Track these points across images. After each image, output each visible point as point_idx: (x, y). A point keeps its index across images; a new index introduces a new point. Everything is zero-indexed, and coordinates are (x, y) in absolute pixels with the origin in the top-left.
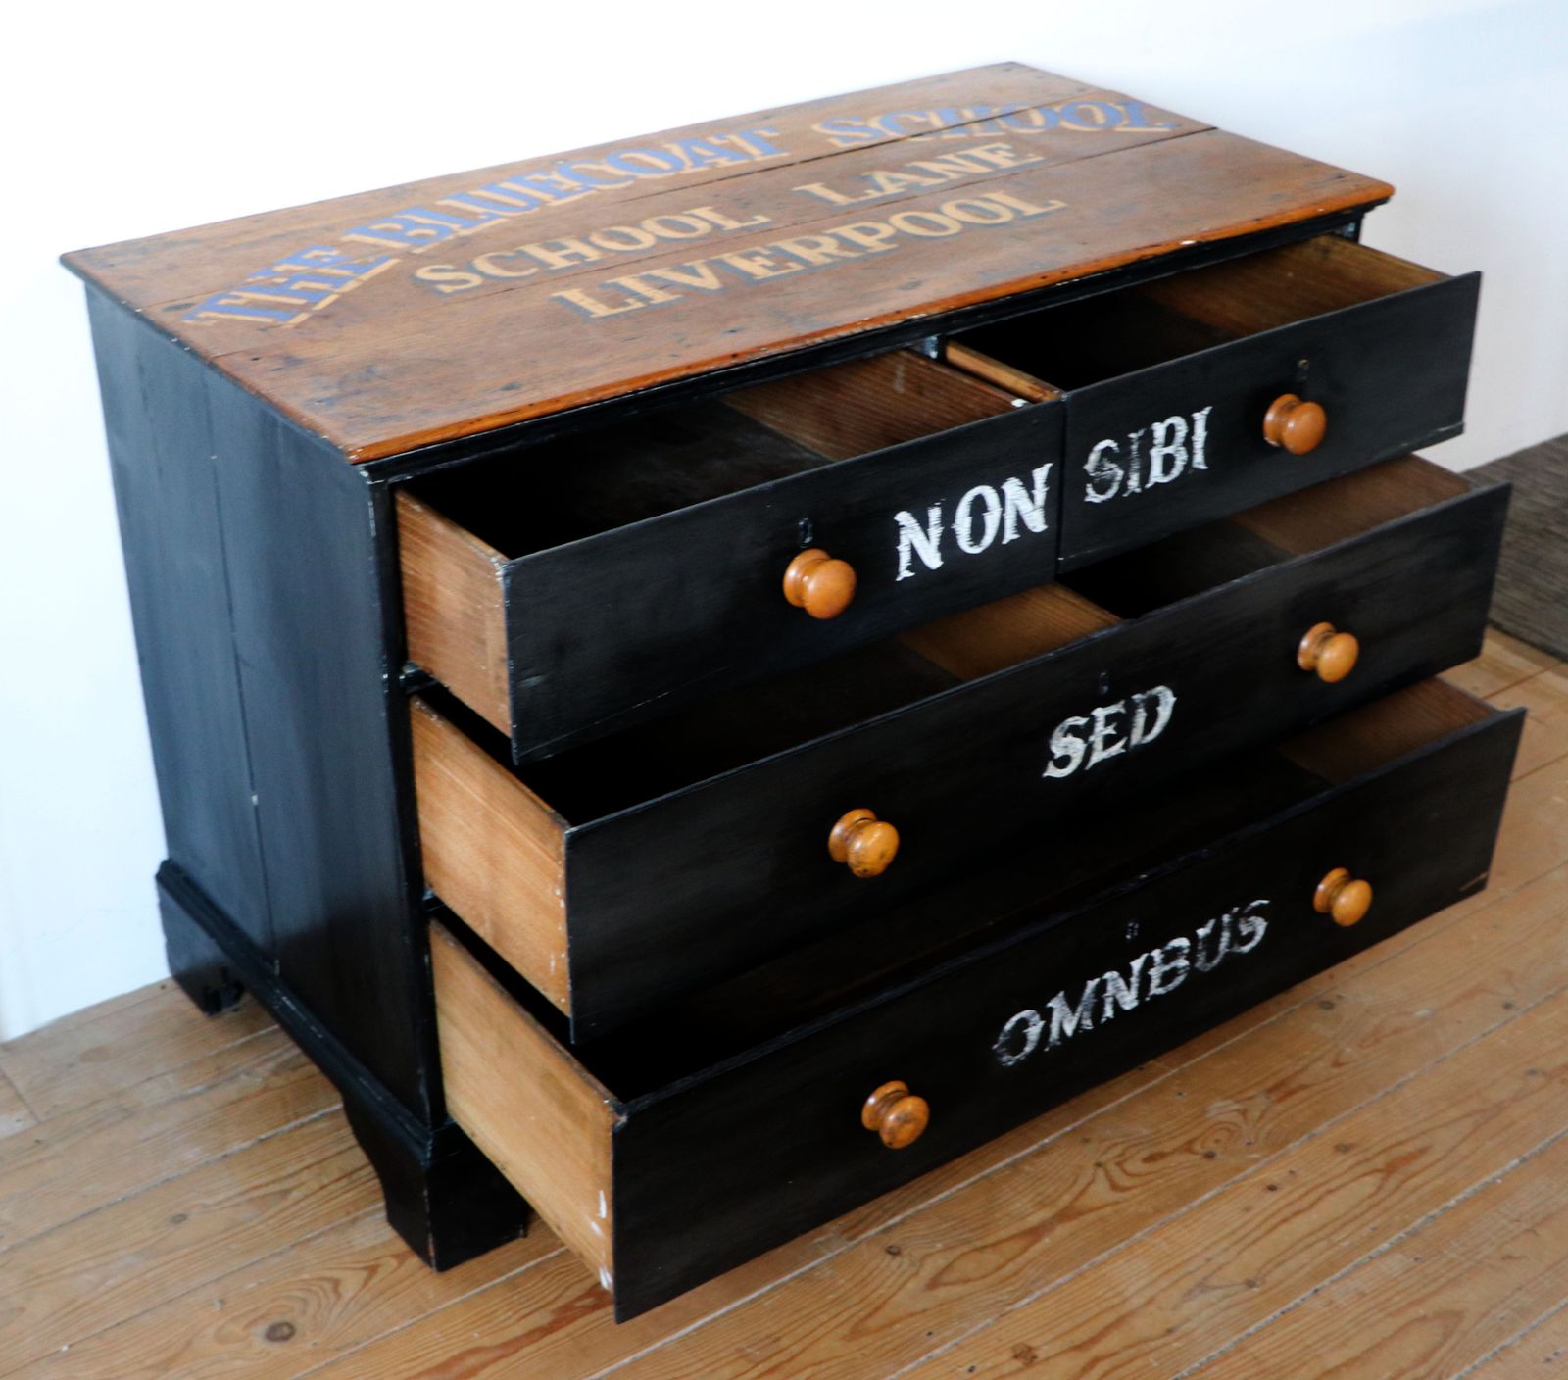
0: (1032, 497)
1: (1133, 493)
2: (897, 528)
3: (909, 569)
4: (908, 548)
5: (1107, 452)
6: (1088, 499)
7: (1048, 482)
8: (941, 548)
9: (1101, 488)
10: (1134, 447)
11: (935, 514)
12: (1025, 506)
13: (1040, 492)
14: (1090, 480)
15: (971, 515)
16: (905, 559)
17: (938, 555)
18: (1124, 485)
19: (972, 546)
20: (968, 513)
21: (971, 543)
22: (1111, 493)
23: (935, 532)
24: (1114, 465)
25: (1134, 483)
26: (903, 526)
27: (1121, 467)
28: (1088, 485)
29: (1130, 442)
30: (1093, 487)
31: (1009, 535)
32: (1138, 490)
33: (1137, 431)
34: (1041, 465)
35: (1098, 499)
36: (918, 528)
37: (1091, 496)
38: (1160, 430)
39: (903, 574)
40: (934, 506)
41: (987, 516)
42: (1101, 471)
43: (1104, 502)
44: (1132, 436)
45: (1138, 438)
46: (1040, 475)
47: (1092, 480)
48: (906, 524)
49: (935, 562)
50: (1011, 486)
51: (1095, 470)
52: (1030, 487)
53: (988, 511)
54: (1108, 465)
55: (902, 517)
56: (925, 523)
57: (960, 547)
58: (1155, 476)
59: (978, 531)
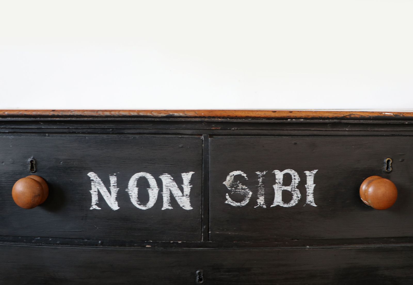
0: (182, 190)
1: (260, 207)
2: (89, 181)
3: (96, 204)
4: (97, 193)
5: (237, 178)
6: (226, 202)
7: (191, 182)
8: (117, 199)
9: (238, 198)
10: (260, 180)
11: (113, 180)
12: (177, 192)
13: (187, 189)
14: (227, 191)
15: (137, 186)
16: (95, 198)
17: (117, 203)
18: (254, 200)
19: (139, 204)
20: (136, 185)
21: (139, 203)
22: (244, 203)
23: (114, 190)
24: (244, 187)
25: (261, 201)
26: (93, 180)
27: (251, 190)
28: (227, 194)
29: (257, 177)
30: (230, 197)
31: (166, 206)
32: (265, 206)
33: (261, 171)
34: (187, 171)
35: (235, 204)
36: (102, 184)
37: (229, 201)
38: (279, 175)
39: (94, 207)
40: (112, 175)
41: (150, 191)
42: (236, 188)
43: (238, 207)
44: (258, 173)
45: (263, 176)
46: (187, 177)
47: (229, 192)
48: (95, 180)
49: (115, 206)
50: (166, 179)
51: (232, 187)
52: (179, 182)
53: (150, 188)
54: (240, 186)
55: (92, 175)
56: (107, 184)
57: (131, 203)
58: (278, 200)
59: (143, 198)
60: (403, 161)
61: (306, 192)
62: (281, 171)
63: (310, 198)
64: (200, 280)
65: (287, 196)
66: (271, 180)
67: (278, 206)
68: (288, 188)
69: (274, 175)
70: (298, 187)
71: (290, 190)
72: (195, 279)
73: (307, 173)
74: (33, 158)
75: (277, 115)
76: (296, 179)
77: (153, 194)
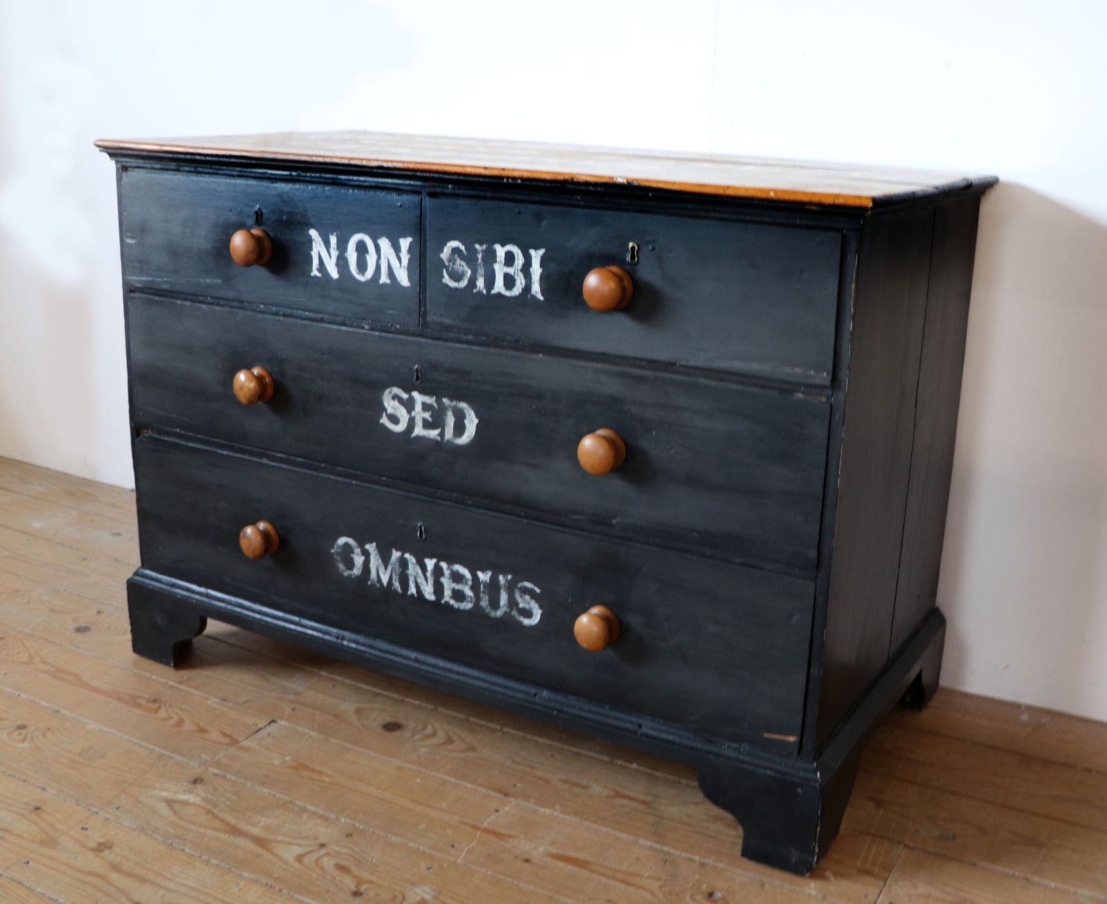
0: (399, 259)
1: (480, 293)
2: (310, 241)
3: (317, 270)
4: (317, 256)
5: (455, 251)
6: (444, 281)
7: (410, 251)
8: (337, 264)
9: (457, 277)
10: (480, 256)
11: (333, 240)
12: (395, 263)
13: (405, 258)
14: (444, 266)
15: (356, 250)
16: (315, 262)
17: (336, 269)
18: (472, 282)
19: (358, 273)
21: (357, 271)
22: (462, 284)
23: (335, 253)
24: (462, 263)
25: (480, 283)
26: (314, 239)
27: (469, 267)
28: (444, 270)
29: (476, 251)
30: (447, 274)
31: (384, 279)
32: (485, 292)
33: (481, 244)
34: (405, 236)
35: (452, 284)
36: (323, 245)
37: (447, 280)
38: (501, 251)
39: (315, 273)
40: (332, 234)
41: (368, 257)
42: (454, 264)
43: (456, 289)
44: (477, 246)
45: (482, 251)
46: (405, 243)
47: (447, 268)
48: (316, 239)
49: (334, 273)
50: (384, 243)
51: (449, 261)
52: (397, 249)
53: (368, 253)
54: (458, 261)
55: (313, 233)
56: (327, 244)
57: (350, 271)
58: (499, 286)
59: (362, 266)
60: (653, 249)
61: (531, 278)
62: (503, 245)
63: (536, 288)
64: (418, 378)
65: (509, 281)
66: (490, 257)
67: (499, 294)
68: (510, 271)
69: (494, 252)
70: (521, 271)
71: (513, 274)
72: (413, 377)
73: (532, 252)
74: (259, 209)
75: (487, 172)
76: (520, 260)
77: (371, 259)
